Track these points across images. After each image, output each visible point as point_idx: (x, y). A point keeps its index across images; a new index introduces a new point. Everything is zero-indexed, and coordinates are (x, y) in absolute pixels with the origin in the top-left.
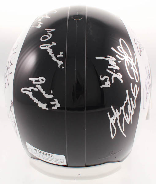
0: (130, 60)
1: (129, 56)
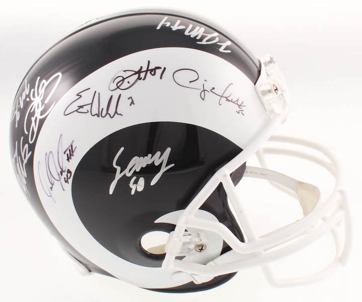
0: (38, 108)
1: (41, 101)
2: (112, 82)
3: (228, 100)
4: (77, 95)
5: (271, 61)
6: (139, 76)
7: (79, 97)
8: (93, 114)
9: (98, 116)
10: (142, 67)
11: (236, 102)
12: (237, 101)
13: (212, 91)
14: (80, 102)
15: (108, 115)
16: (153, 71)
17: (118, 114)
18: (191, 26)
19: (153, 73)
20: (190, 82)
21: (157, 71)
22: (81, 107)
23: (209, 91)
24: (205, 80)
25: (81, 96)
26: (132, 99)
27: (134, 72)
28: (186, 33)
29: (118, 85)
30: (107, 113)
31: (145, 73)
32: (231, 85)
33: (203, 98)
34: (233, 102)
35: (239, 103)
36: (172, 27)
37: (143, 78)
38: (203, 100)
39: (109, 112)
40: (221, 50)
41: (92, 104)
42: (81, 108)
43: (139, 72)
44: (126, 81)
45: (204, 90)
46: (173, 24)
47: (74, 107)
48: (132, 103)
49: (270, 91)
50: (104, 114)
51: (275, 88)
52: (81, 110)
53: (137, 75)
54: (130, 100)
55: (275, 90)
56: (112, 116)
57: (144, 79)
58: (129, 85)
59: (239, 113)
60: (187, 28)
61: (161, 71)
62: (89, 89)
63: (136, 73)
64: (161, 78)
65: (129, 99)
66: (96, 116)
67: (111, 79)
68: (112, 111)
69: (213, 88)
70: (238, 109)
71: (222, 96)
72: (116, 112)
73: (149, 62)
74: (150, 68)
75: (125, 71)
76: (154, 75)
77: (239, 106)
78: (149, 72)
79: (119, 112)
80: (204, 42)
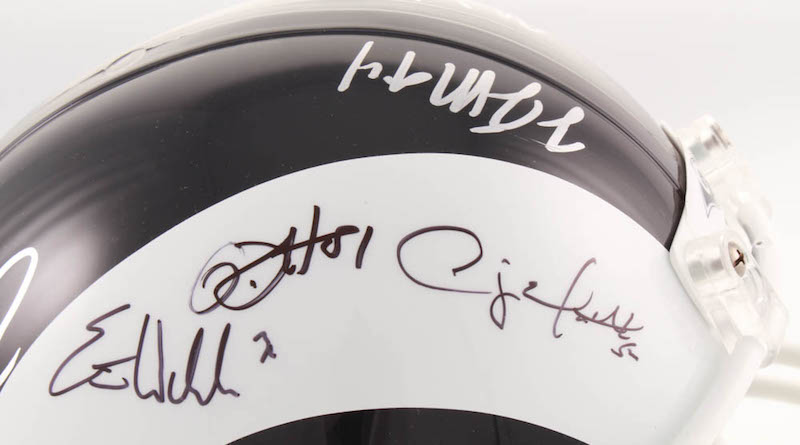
2: (200, 283)
3: (582, 318)
4: (90, 328)
5: (716, 140)
6: (287, 261)
7: (96, 333)
8: (144, 392)
9: (161, 399)
10: (293, 231)
11: (609, 322)
12: (614, 314)
13: (529, 293)
14: (100, 353)
15: (191, 396)
16: (330, 243)
17: (225, 392)
18: (449, 70)
19: (331, 248)
20: (455, 271)
21: (345, 240)
22: (103, 368)
23: (520, 295)
24: (505, 261)
25: (101, 333)
26: (268, 341)
27: (270, 249)
28: (436, 99)
29: (221, 293)
30: (189, 389)
31: (304, 250)
32: (592, 264)
33: (500, 321)
34: (601, 322)
35: (620, 322)
36: (387, 79)
37: (298, 269)
38: (501, 326)
39: (195, 385)
40: (553, 145)
41: (138, 358)
42: (104, 374)
43: (286, 248)
44: (245, 278)
45: (502, 295)
46: (390, 69)
47: (82, 368)
48: (269, 352)
49: (717, 265)
50: (178, 392)
51: (737, 256)
52: (103, 378)
53: (280, 258)
54: (262, 345)
55: (737, 263)
56: (204, 397)
57: (303, 271)
58: (255, 293)
59: (620, 355)
60: (436, 77)
61: (357, 239)
62: (127, 307)
63: (277, 250)
64: (359, 265)
65: (256, 339)
66: (153, 397)
67: (196, 275)
68: (203, 380)
69: (533, 285)
70: (617, 343)
71: (561, 309)
72: (217, 385)
73: (317, 210)
74: (320, 233)
75: (239, 245)
76: (334, 255)
77: (621, 331)
78: (318, 246)
79: (225, 383)
80: (495, 126)
